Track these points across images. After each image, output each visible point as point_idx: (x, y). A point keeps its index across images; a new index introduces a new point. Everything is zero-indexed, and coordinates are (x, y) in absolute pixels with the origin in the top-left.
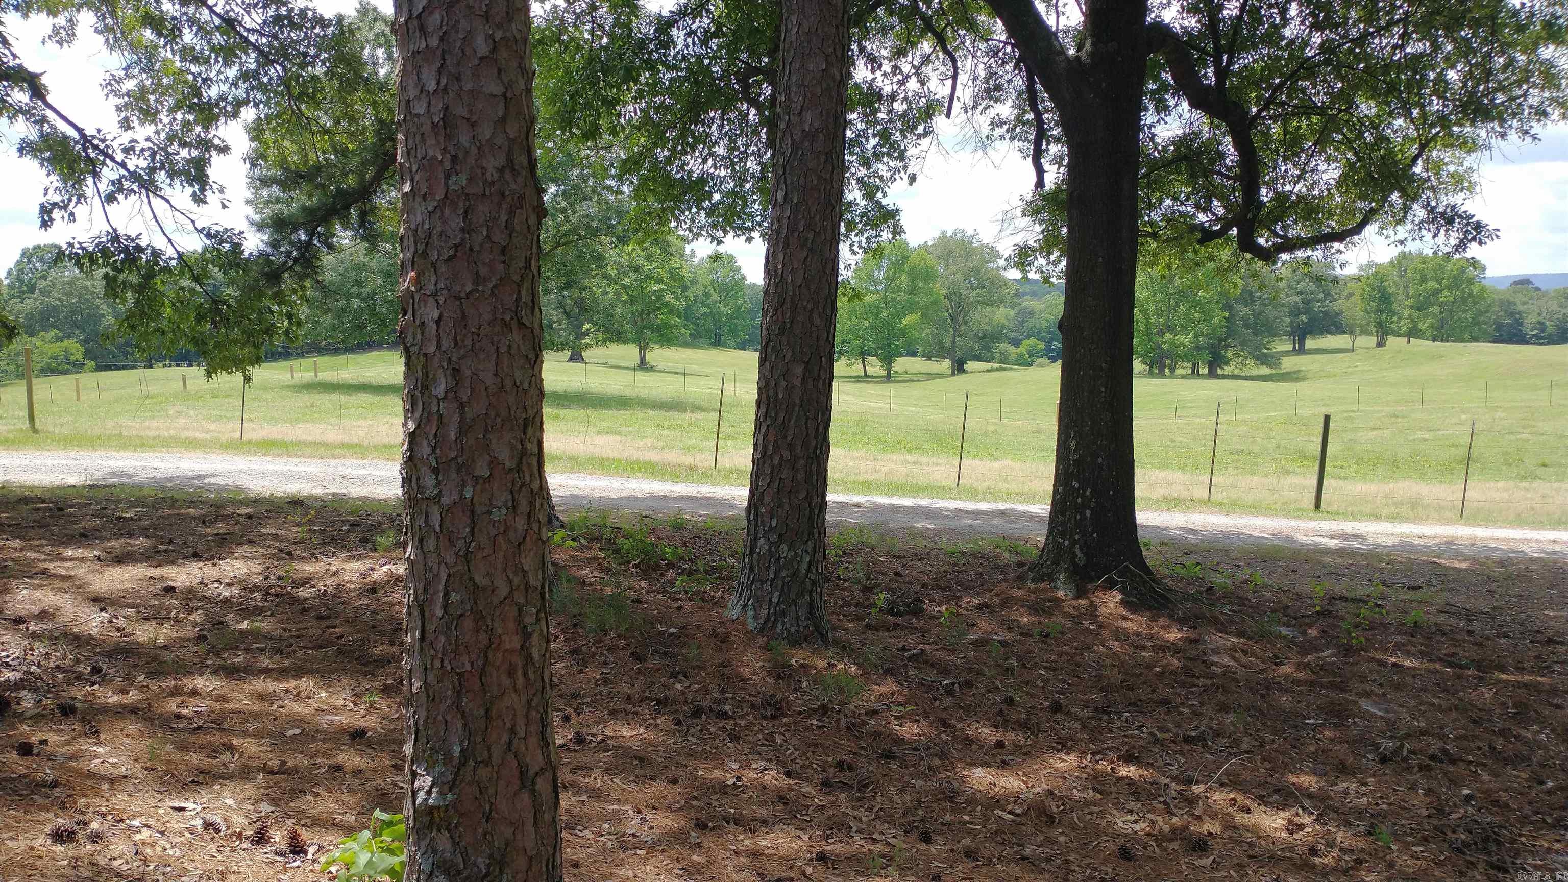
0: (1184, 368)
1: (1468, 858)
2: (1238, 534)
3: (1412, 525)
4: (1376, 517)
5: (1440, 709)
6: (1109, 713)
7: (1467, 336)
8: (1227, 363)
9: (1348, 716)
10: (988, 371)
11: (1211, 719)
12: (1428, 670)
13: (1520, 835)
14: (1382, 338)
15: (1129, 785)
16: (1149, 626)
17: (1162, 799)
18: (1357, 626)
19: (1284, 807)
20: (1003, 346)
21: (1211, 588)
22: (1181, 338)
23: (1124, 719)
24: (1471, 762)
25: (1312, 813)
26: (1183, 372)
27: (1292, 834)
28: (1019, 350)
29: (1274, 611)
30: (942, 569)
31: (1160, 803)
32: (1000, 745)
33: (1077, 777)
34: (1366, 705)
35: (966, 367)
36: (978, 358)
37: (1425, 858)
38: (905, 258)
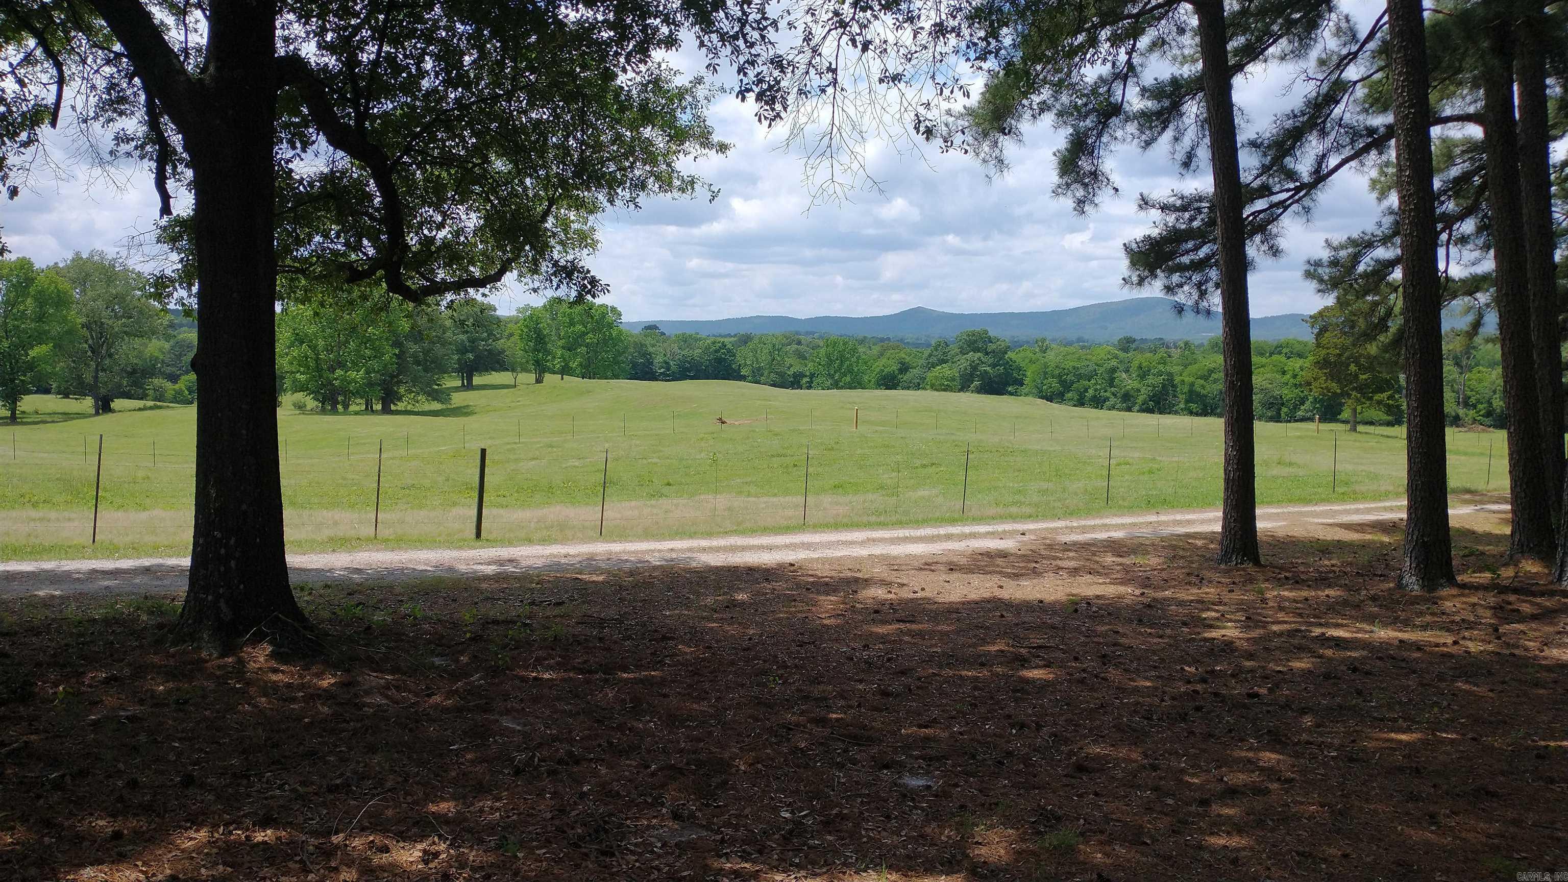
0: (357, 405)
1: (584, 850)
2: (403, 569)
3: (559, 546)
4: (529, 541)
5: (570, 714)
6: (247, 777)
7: (609, 374)
8: (400, 399)
9: (490, 736)
10: (140, 409)
11: (358, 762)
12: (563, 680)
13: (627, 819)
14: (540, 376)
15: (264, 850)
16: (301, 677)
17: (298, 858)
18: (504, 647)
19: (422, 838)
20: (157, 381)
21: (369, 628)
22: (353, 374)
23: (264, 780)
24: (591, 759)
25: (447, 839)
26: (357, 408)
27: (427, 864)
28: (177, 387)
29: (429, 642)
30: (63, 642)
31: (296, 862)
32: (117, 835)
33: (207, 854)
34: (507, 723)
35: (112, 405)
36: (128, 396)
37: (546, 859)
38: (30, 281)
